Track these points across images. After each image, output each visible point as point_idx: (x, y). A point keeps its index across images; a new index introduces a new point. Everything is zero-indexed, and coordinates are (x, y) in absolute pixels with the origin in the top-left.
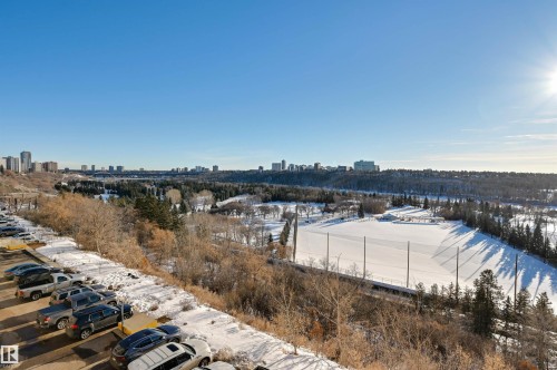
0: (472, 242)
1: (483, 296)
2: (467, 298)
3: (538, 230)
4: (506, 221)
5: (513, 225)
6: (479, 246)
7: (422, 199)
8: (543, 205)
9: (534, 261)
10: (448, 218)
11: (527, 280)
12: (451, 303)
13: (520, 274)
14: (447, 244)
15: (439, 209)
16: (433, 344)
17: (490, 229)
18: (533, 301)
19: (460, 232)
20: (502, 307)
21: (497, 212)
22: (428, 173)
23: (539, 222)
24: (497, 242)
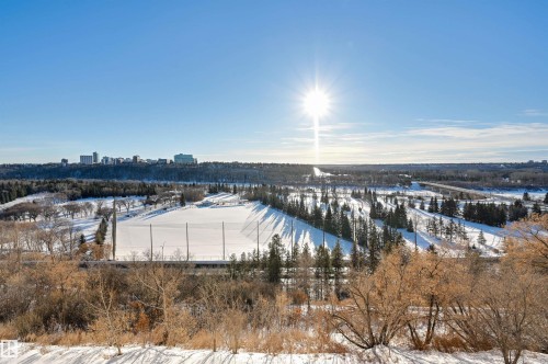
0: (266, 216)
1: (274, 254)
2: (265, 258)
3: (302, 203)
4: (285, 198)
5: (289, 200)
6: (271, 218)
7: (231, 186)
8: (304, 185)
9: (301, 223)
10: (251, 200)
11: (298, 237)
12: (254, 264)
13: (294, 233)
14: (251, 220)
15: (244, 193)
16: (244, 299)
17: (277, 205)
18: (301, 251)
19: (259, 209)
20: (285, 259)
21: (280, 192)
22: (236, 165)
23: (303, 197)
24: (281, 213)
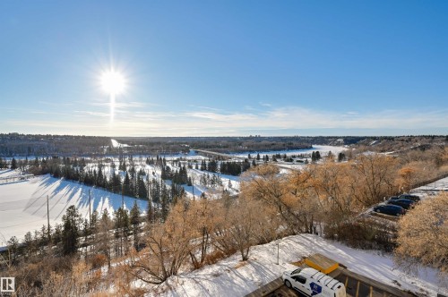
0: (59, 189)
1: (70, 226)
2: (58, 232)
3: (100, 172)
4: (82, 169)
5: (86, 171)
6: (65, 190)
7: (9, 161)
8: (102, 156)
9: (100, 191)
10: (37, 173)
11: (96, 205)
12: (44, 242)
13: (92, 202)
14: (37, 195)
15: (28, 167)
17: (71, 177)
18: (100, 216)
19: (49, 182)
20: (82, 229)
21: (75, 164)
22: (14, 137)
23: (101, 167)
24: (77, 184)
